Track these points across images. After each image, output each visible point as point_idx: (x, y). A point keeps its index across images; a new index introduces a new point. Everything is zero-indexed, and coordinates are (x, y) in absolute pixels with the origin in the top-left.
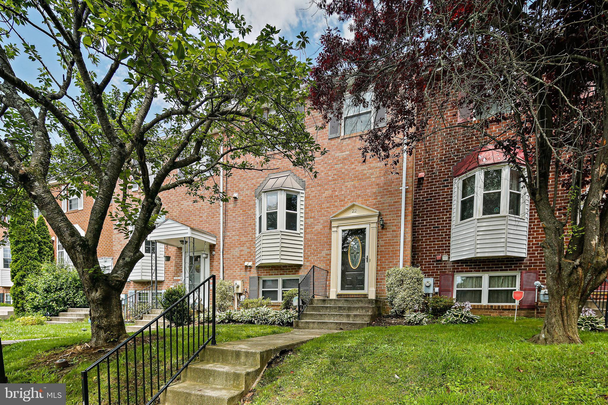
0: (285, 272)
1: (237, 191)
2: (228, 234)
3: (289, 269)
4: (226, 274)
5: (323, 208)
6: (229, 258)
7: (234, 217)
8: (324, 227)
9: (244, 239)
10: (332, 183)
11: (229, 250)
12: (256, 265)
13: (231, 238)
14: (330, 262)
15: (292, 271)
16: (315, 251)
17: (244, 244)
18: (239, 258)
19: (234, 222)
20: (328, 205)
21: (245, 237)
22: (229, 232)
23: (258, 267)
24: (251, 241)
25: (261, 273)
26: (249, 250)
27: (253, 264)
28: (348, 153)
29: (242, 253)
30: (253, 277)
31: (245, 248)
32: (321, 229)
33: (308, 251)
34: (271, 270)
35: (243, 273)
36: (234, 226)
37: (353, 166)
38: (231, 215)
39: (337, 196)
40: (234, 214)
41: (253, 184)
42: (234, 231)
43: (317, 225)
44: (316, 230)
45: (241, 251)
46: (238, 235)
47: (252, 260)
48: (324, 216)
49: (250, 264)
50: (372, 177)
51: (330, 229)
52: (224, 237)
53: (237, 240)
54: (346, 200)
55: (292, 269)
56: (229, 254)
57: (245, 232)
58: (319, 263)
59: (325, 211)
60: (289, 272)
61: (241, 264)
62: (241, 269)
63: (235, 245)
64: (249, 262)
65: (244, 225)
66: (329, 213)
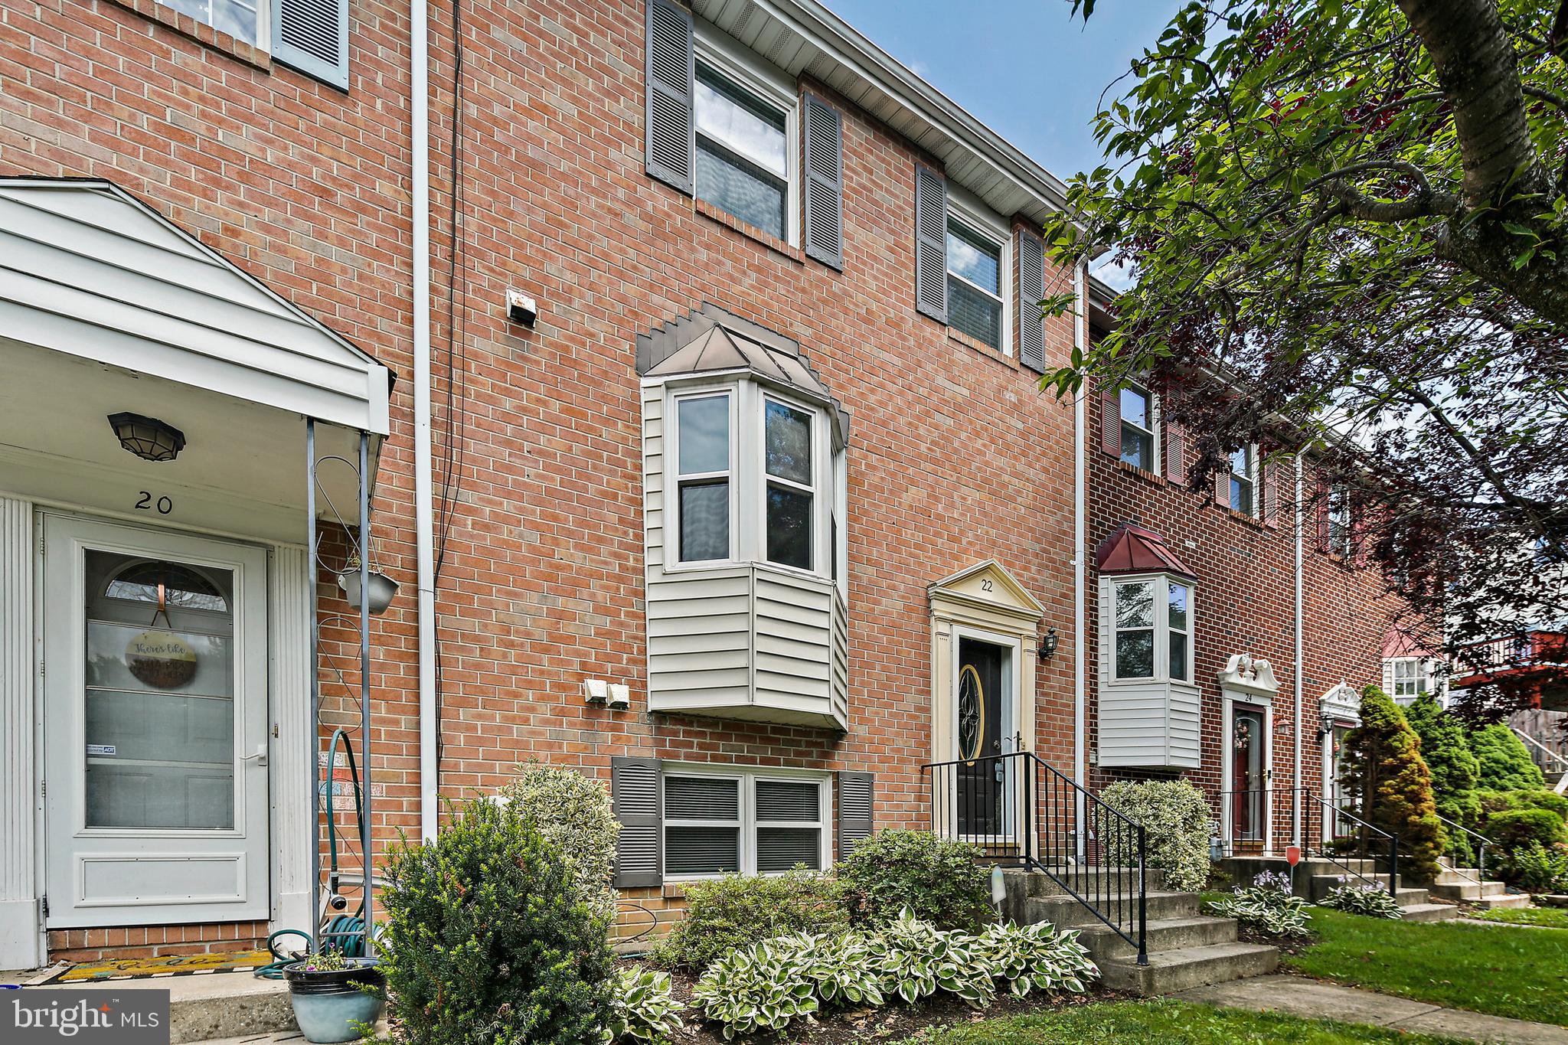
0: (781, 752)
1: (525, 286)
2: (469, 497)
3: (798, 744)
4: (457, 727)
5: (905, 543)
6: (476, 639)
7: (507, 417)
8: (909, 609)
9: (569, 555)
10: (929, 466)
11: (478, 590)
12: (655, 704)
13: (486, 527)
14: (928, 736)
15: (809, 754)
16: (884, 687)
17: (576, 583)
18: (546, 650)
19: (508, 443)
20: (919, 537)
21: (579, 547)
22: (473, 486)
23: (661, 717)
24: (620, 579)
25: (675, 744)
26: (607, 622)
27: (633, 695)
28: (966, 392)
29: (567, 628)
30: (638, 764)
31: (581, 607)
32: (901, 616)
33: (863, 684)
34: (721, 737)
35: (572, 734)
36: (509, 469)
37: (979, 444)
38: (490, 400)
39: (940, 517)
40: (508, 404)
41: (623, 299)
42: (509, 495)
43: (886, 595)
44: (886, 613)
45: (560, 615)
46: (536, 527)
47: (625, 673)
48: (908, 572)
49: (621, 693)
50: (1019, 500)
51: (927, 622)
52: (441, 507)
53: (532, 548)
54: (964, 541)
55: (809, 744)
56: (475, 614)
57: (583, 524)
58: (897, 734)
59: (911, 555)
60: (798, 754)
61: (560, 687)
62: (562, 713)
63: (516, 571)
64: (610, 681)
65: (573, 485)
66: (920, 564)
